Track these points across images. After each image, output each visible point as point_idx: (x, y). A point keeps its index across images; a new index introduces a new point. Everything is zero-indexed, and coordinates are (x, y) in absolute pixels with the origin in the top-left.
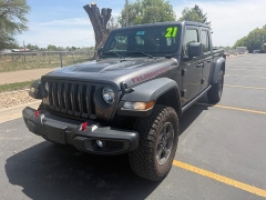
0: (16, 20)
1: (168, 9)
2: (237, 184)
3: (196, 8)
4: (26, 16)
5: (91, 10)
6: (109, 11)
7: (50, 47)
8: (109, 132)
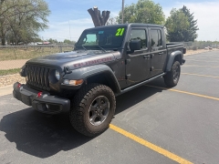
0: (40, 21)
1: (158, 10)
2: (148, 144)
3: (184, 9)
4: (47, 18)
5: (93, 13)
6: (108, 13)
7: (66, 41)
8: (53, 99)
